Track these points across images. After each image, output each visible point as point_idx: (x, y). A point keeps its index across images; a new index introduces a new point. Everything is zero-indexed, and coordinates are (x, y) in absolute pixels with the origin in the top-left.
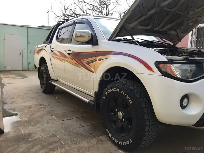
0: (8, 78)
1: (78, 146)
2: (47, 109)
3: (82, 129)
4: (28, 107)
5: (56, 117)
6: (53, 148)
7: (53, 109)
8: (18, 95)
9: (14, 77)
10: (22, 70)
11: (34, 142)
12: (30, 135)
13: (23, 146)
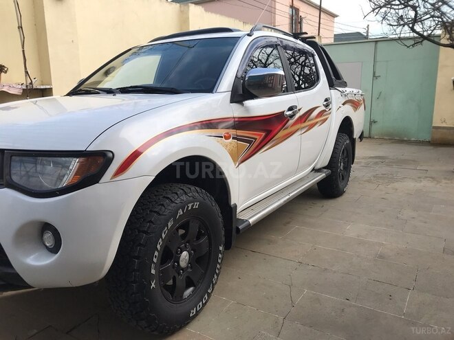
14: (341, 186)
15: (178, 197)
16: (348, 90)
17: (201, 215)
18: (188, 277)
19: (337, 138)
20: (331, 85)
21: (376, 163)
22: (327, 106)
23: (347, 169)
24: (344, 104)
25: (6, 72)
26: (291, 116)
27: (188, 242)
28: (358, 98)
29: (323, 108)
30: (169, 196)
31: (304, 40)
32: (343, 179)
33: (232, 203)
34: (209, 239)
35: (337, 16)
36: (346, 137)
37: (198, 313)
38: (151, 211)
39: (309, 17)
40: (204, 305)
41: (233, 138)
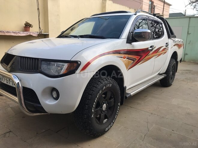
14: (170, 82)
15: (104, 81)
16: (176, 39)
17: (112, 90)
18: (105, 115)
19: (170, 61)
20: (169, 37)
21: (187, 73)
22: (167, 46)
23: (174, 74)
24: (174, 46)
25: (32, 27)
26: (151, 50)
27: (106, 100)
28: (181, 43)
29: (165, 47)
30: (100, 81)
31: (158, 17)
32: (171, 79)
33: (125, 86)
34: (115, 100)
35: (171, 5)
36: (174, 60)
37: (108, 129)
38: (93, 86)
39: (158, 5)
40: (111, 127)
41: (127, 58)
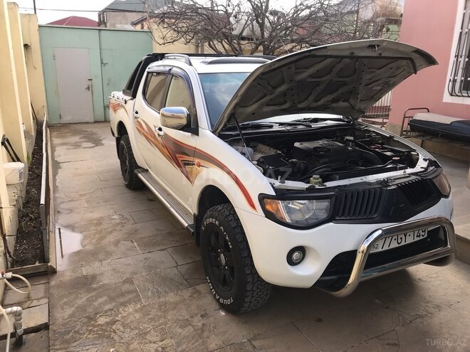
0: (65, 147)
1: (162, 300)
2: (129, 227)
3: (175, 271)
4: (95, 222)
5: (138, 245)
6: (125, 302)
7: (138, 226)
8: (82, 193)
9: (77, 142)
10: (92, 121)
11: (99, 291)
12: (94, 277)
13: (83, 296)
